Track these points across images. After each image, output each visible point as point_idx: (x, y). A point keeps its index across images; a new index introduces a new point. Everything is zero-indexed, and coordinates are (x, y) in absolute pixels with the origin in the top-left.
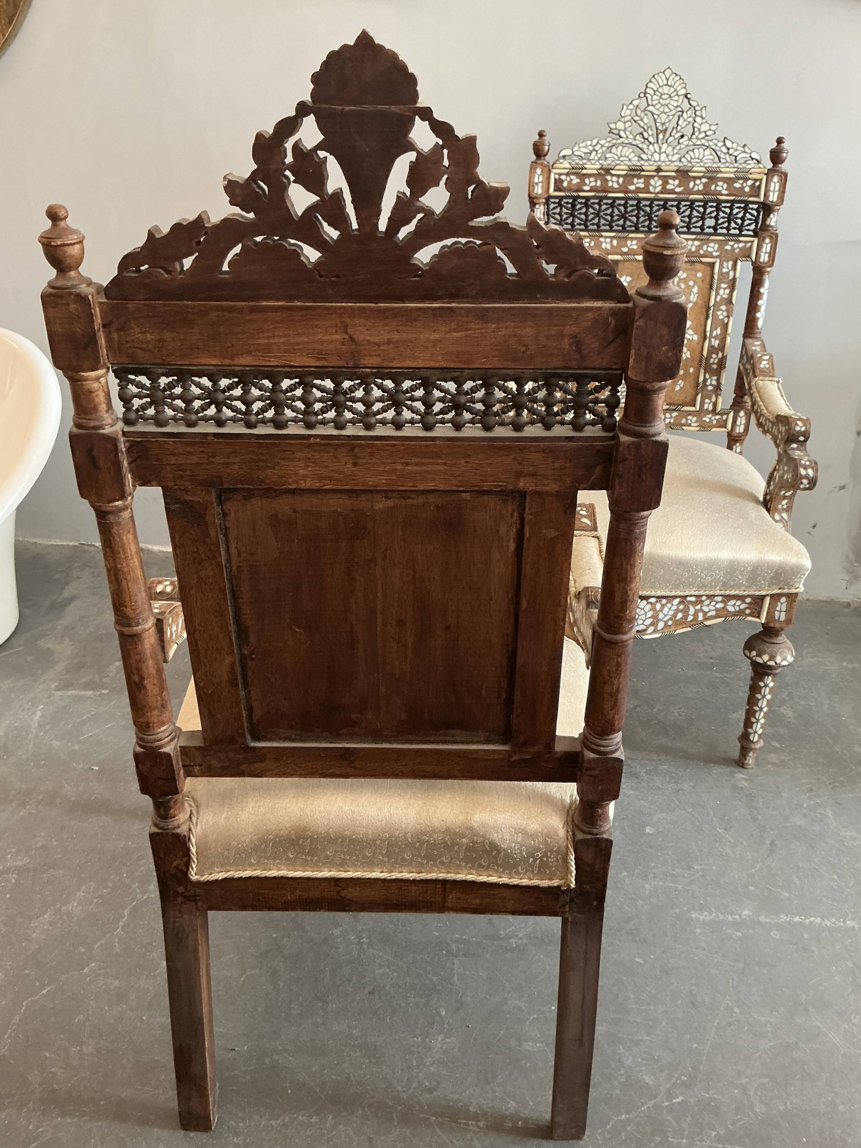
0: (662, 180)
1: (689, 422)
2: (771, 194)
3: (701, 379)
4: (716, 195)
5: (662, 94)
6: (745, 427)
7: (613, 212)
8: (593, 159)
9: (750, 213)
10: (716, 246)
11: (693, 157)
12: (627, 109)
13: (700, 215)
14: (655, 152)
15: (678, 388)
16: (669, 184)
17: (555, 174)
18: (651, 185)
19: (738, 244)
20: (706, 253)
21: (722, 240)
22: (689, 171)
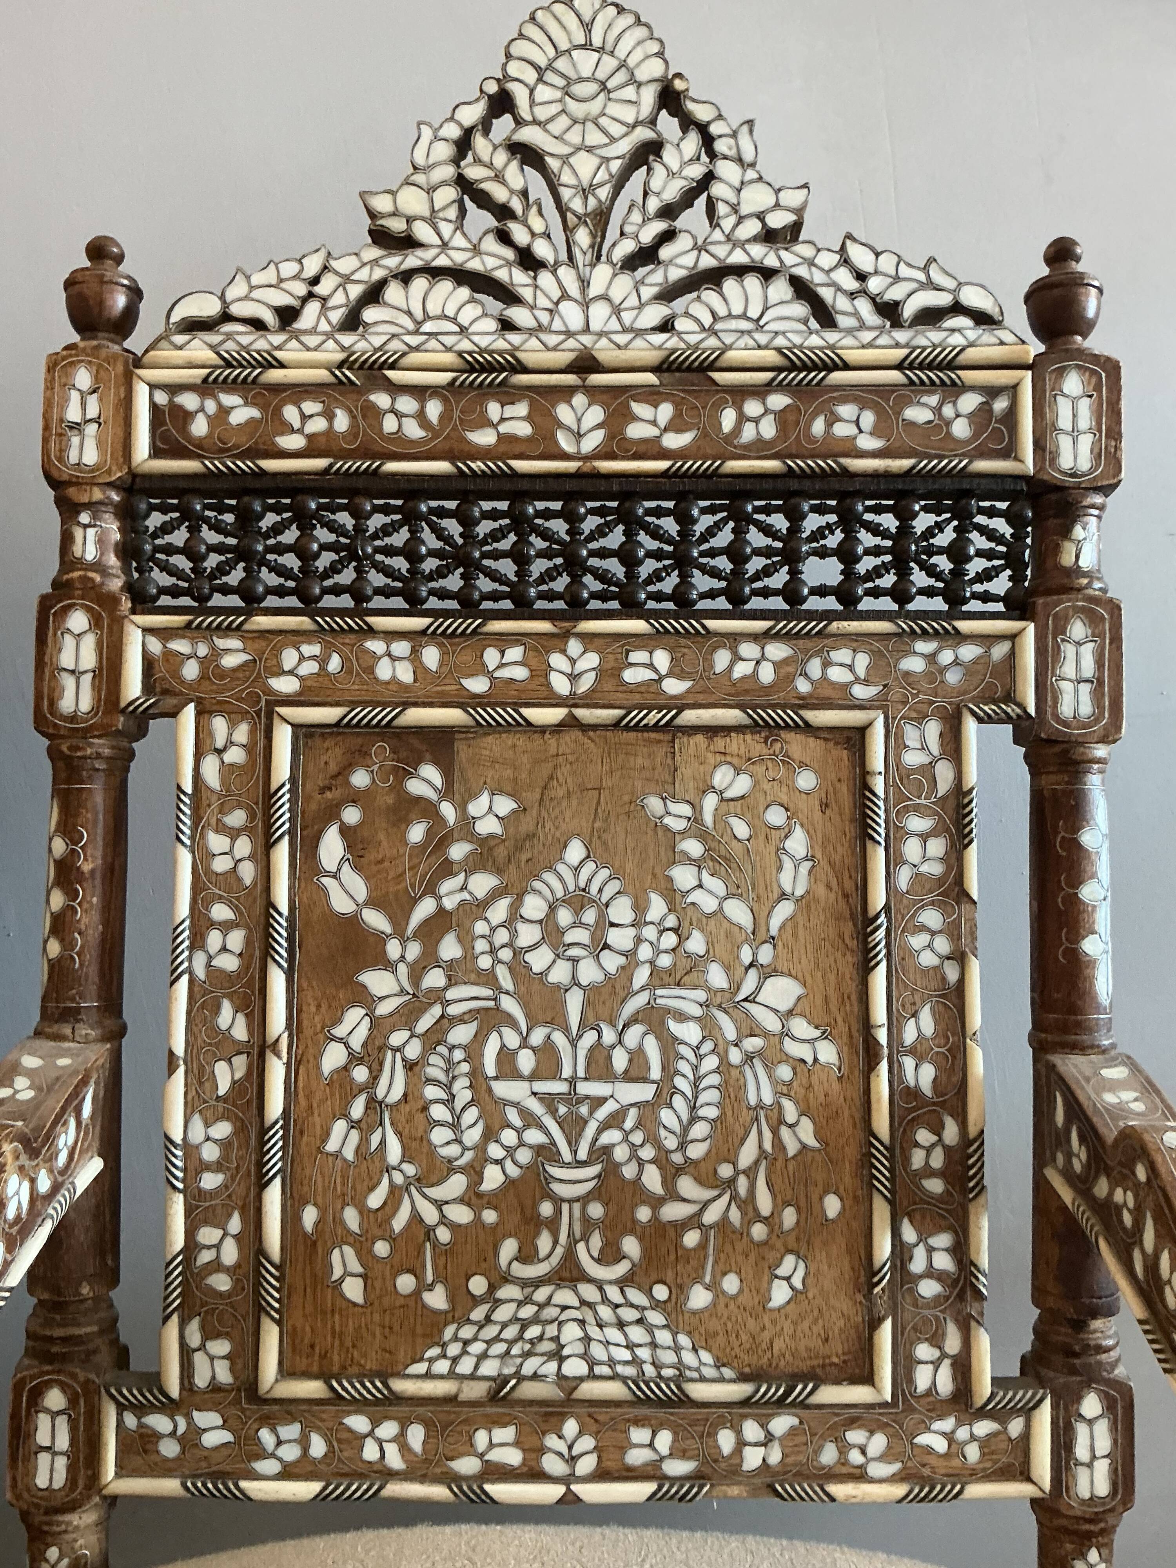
0: (605, 405)
1: (855, 1457)
2: (1065, 443)
3: (883, 1248)
4: (835, 456)
5: (569, 82)
6: (1114, 1471)
7: (415, 539)
8: (313, 331)
9: (983, 530)
10: (862, 662)
11: (722, 311)
12: (436, 138)
13: (779, 545)
14: (565, 296)
15: (780, 1294)
16: (635, 418)
17: (153, 387)
18: (560, 425)
19: (955, 647)
20: (827, 692)
21: (884, 636)
22: (713, 366)
